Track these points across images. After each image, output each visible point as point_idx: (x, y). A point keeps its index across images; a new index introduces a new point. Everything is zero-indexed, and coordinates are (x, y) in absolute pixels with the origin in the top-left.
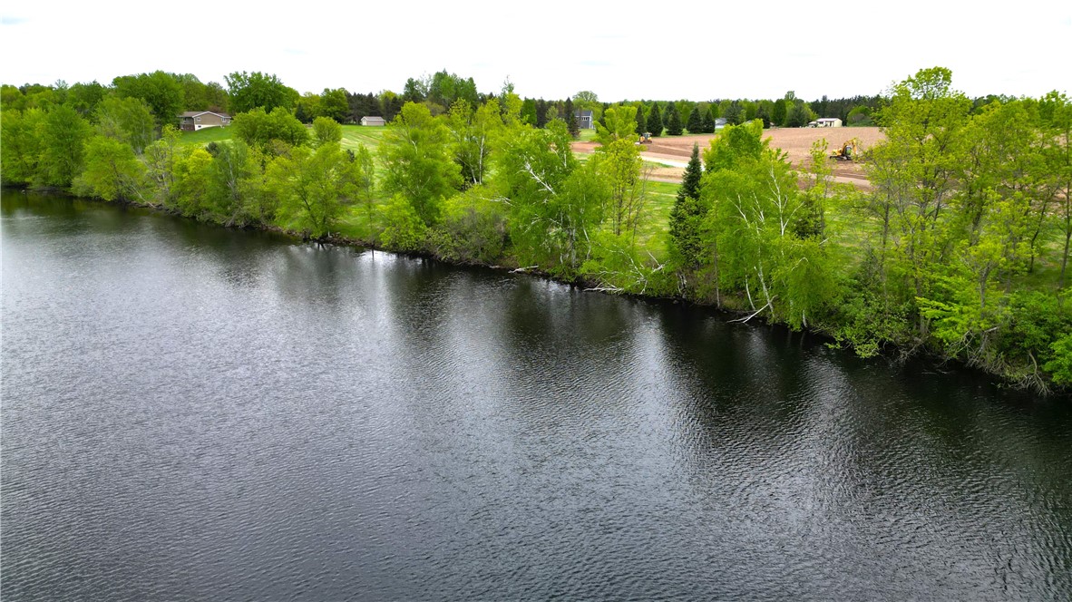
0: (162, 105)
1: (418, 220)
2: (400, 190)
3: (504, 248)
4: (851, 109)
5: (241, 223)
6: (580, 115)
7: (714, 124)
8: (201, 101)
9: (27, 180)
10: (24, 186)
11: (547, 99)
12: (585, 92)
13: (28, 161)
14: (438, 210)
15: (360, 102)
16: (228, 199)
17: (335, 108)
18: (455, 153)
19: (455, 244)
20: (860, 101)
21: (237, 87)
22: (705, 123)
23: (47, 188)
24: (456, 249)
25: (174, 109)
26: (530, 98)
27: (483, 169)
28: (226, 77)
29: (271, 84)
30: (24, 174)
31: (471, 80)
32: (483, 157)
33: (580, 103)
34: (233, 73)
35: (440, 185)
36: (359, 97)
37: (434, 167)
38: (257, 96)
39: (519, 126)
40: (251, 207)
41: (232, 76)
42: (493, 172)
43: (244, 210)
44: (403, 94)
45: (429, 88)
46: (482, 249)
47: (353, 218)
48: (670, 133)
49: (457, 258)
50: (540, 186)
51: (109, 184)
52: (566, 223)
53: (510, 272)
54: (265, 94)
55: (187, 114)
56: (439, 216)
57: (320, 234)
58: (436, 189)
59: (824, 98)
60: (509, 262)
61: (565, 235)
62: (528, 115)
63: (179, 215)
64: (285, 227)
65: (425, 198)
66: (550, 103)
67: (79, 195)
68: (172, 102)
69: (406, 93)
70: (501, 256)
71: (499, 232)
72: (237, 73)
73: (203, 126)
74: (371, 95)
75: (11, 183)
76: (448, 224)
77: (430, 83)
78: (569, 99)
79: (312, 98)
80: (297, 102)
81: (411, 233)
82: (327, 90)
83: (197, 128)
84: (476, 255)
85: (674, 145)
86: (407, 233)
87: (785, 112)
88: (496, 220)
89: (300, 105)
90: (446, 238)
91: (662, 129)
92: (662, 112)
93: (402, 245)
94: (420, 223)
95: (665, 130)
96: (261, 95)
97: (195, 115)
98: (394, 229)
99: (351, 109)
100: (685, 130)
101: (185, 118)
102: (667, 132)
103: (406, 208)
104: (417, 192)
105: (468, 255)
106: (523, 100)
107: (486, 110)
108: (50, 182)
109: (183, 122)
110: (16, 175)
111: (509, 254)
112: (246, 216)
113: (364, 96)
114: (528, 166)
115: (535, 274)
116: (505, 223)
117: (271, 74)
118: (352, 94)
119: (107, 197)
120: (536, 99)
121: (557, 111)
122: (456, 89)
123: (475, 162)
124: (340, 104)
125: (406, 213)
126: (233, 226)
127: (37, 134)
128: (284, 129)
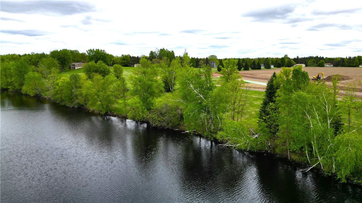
0: (64, 60)
1: (144, 108)
2: (137, 94)
3: (180, 121)
4: (309, 61)
5: (76, 106)
6: (211, 63)
7: (261, 66)
8: (79, 59)
9: (9, 87)
10: (7, 90)
11: (199, 58)
12: (212, 55)
13: (9, 81)
14: (152, 104)
15: (134, 59)
16: (71, 98)
17: (125, 61)
18: (163, 78)
19: (159, 119)
20: (311, 58)
21: (90, 54)
22: (257, 66)
23: (15, 90)
24: (159, 121)
25: (68, 62)
26: (193, 57)
27: (174, 84)
28: (87, 51)
29: (103, 53)
30: (8, 85)
31: (173, 51)
32: (174, 80)
33: (211, 59)
34: (90, 49)
35: (154, 92)
36: (134, 57)
37: (151, 85)
38: (97, 57)
39: (188, 68)
40: (81, 100)
41: (89, 50)
42: (177, 86)
43: (77, 101)
45: (158, 55)
46: (171, 121)
47: (119, 104)
48: (244, 70)
49: (159, 125)
50: (197, 95)
51: (33, 90)
52: (209, 112)
53: (183, 133)
54: (100, 56)
55: (73, 63)
56: (153, 106)
57: (105, 112)
58: (152, 94)
59: (298, 57)
60: (182, 128)
61: (208, 117)
62: (192, 63)
63: (55, 102)
64: (91, 109)
65: (148, 98)
66: (200, 59)
67: (24, 94)
68: (68, 59)
69: (150, 56)
70: (179, 125)
71: (178, 114)
72: (91, 49)
73: (78, 68)
74: (138, 57)
75: (4, 88)
76: (157, 109)
77: (158, 53)
78: (207, 58)
79: (118, 58)
80: (112, 59)
81: (140, 114)
82: (123, 55)
83: (76, 68)
84: (168, 124)
85: (248, 74)
86: (139, 113)
87: (285, 62)
88: (177, 108)
89: (113, 60)
90: (155, 116)
91: (241, 68)
92: (241, 61)
95: (243, 68)
96: (99, 57)
97: (76, 64)
98: (133, 111)
99: (131, 61)
100: (250, 68)
101: (73, 65)
102: (243, 69)
103: (139, 103)
104: (144, 95)
105: (165, 124)
106: (191, 58)
107: (175, 62)
108: (16, 88)
109: (72, 66)
110: (5, 85)
111: (183, 124)
112: (78, 103)
113: (135, 57)
114: (192, 86)
115: (194, 134)
116: (181, 110)
117: (102, 50)
118: (132, 56)
119: (32, 94)
120: (196, 58)
121: (203, 62)
122: (167, 55)
123: (171, 82)
124: (127, 60)
125: (138, 105)
126: (73, 108)
127: (12, 71)
128: (101, 69)
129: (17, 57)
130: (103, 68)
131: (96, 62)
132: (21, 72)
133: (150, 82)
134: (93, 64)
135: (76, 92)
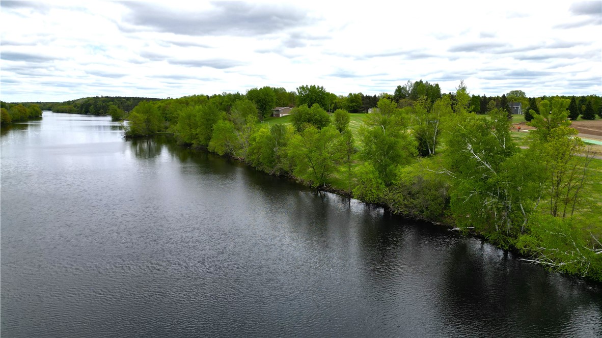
0: (264, 104)
1: (380, 181)
2: (370, 159)
3: (445, 208)
5: (278, 173)
6: (512, 105)
8: (286, 101)
9: (193, 142)
10: (190, 145)
11: (488, 96)
12: (516, 91)
13: (193, 133)
14: (395, 175)
15: (368, 101)
16: (272, 159)
17: (354, 104)
18: (417, 132)
19: (406, 202)
21: (302, 94)
23: (199, 146)
24: (406, 206)
25: (270, 106)
26: (476, 95)
27: (436, 143)
28: (297, 89)
29: (320, 92)
30: (192, 139)
31: (437, 85)
32: (437, 135)
33: (512, 98)
34: (301, 86)
35: (399, 156)
36: (368, 98)
37: (395, 144)
38: (312, 98)
39: (465, 114)
40: (284, 165)
41: (300, 88)
42: (442, 147)
43: (279, 166)
44: (393, 94)
45: (410, 92)
46: (427, 208)
47: (340, 174)
48: (584, 118)
49: (406, 213)
50: (479, 163)
51: (222, 146)
52: (502, 197)
53: (449, 230)
54: (316, 97)
55: (277, 108)
56: (396, 180)
57: (318, 185)
58: (396, 159)
60: (448, 221)
61: (501, 206)
62: (473, 106)
63: (250, 165)
64: (299, 178)
65: (387, 166)
66: (490, 98)
67: (210, 151)
68: (270, 102)
69: (396, 94)
70: (442, 215)
71: (442, 196)
72: (303, 86)
73: (284, 115)
74: (375, 96)
75: (186, 143)
76: (403, 185)
77: (411, 89)
78: (504, 95)
79: (342, 98)
80: (334, 101)
81: (374, 191)
82: (350, 94)
83: (281, 116)
84: (422, 212)
86: (371, 190)
88: (440, 185)
89: (336, 103)
90: (399, 197)
91: (578, 115)
92: (577, 102)
93: (367, 199)
94: (381, 184)
95: (580, 115)
96: (314, 97)
97: (281, 109)
98: (363, 186)
99: (363, 104)
100: (597, 116)
101: (276, 111)
102: (582, 117)
103: (373, 172)
104: (382, 161)
105: (415, 212)
106: (472, 96)
107: (442, 103)
108: (201, 143)
109: (275, 113)
110: (188, 139)
111: (449, 214)
112: (281, 169)
113: (371, 97)
114: (470, 147)
115: (471, 235)
116: (447, 189)
117: (320, 86)
118: (365, 96)
119: (221, 153)
120: (481, 96)
121: (495, 103)
122: (427, 91)
123: (431, 138)
124: (357, 102)
125: (371, 176)
126: (274, 175)
127: (197, 119)
128: (316, 117)
129: (205, 99)
130: (320, 115)
131: (309, 106)
132: (208, 120)
133: (392, 139)
134: (306, 109)
135: (279, 151)
